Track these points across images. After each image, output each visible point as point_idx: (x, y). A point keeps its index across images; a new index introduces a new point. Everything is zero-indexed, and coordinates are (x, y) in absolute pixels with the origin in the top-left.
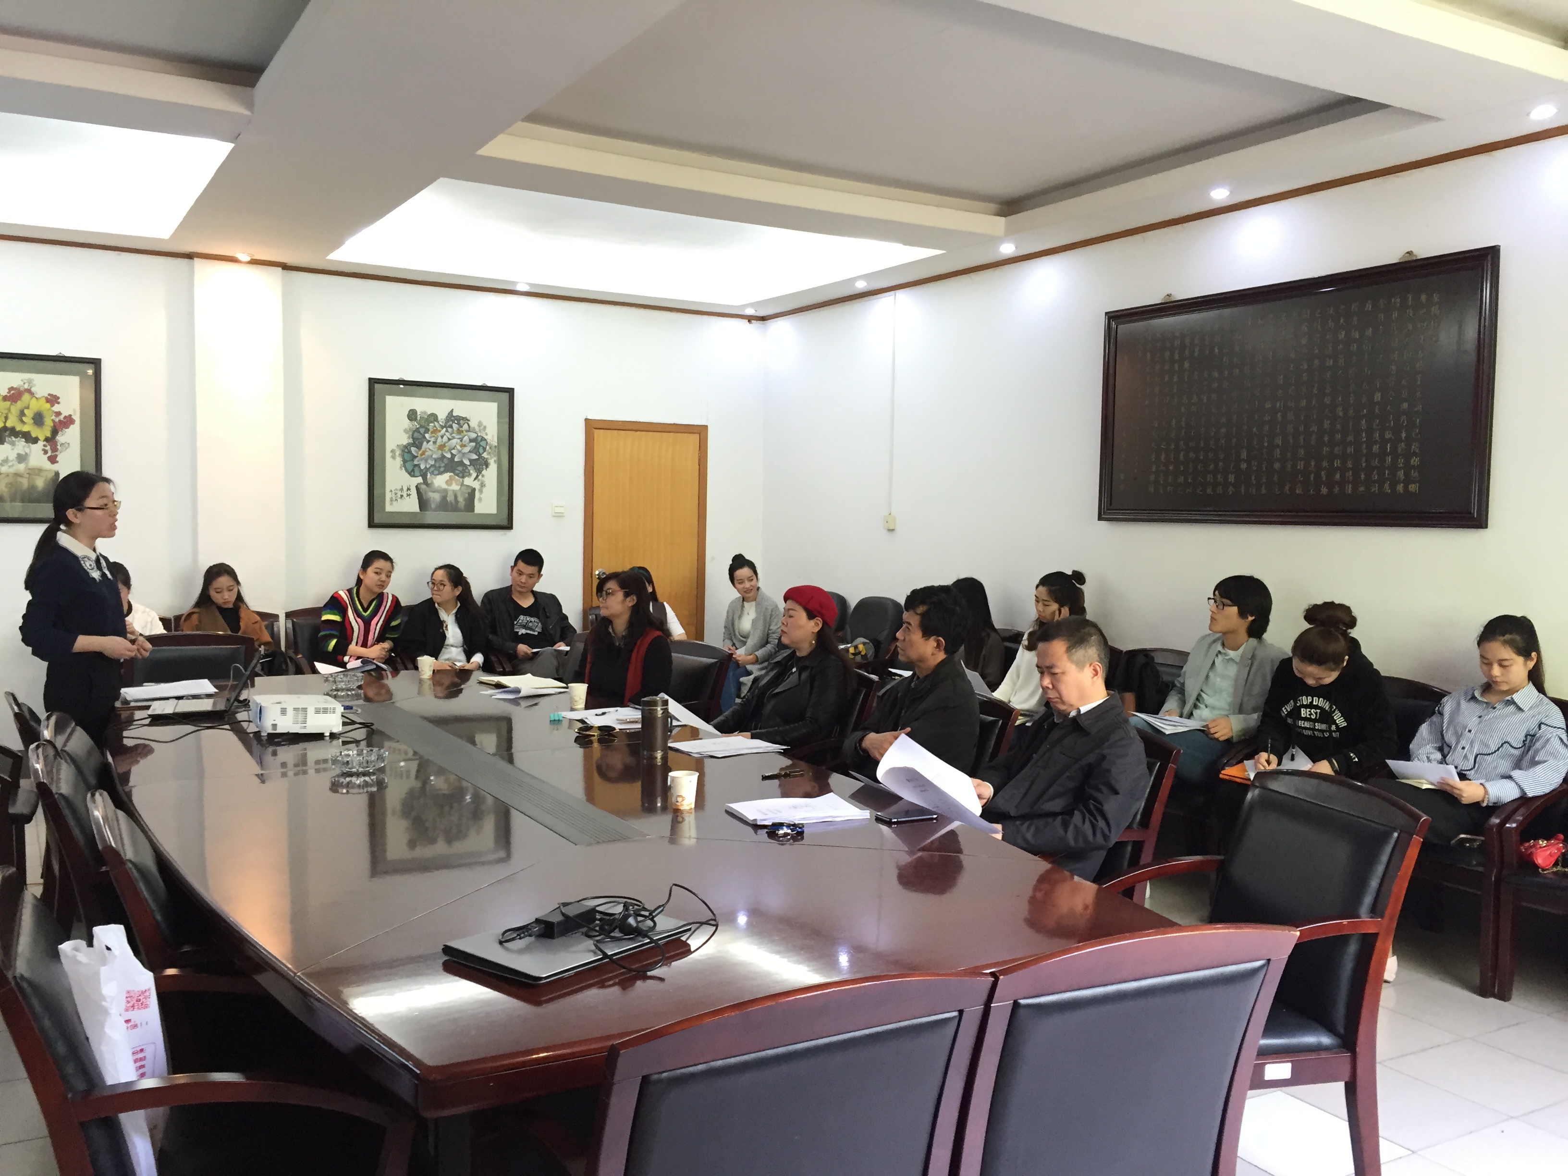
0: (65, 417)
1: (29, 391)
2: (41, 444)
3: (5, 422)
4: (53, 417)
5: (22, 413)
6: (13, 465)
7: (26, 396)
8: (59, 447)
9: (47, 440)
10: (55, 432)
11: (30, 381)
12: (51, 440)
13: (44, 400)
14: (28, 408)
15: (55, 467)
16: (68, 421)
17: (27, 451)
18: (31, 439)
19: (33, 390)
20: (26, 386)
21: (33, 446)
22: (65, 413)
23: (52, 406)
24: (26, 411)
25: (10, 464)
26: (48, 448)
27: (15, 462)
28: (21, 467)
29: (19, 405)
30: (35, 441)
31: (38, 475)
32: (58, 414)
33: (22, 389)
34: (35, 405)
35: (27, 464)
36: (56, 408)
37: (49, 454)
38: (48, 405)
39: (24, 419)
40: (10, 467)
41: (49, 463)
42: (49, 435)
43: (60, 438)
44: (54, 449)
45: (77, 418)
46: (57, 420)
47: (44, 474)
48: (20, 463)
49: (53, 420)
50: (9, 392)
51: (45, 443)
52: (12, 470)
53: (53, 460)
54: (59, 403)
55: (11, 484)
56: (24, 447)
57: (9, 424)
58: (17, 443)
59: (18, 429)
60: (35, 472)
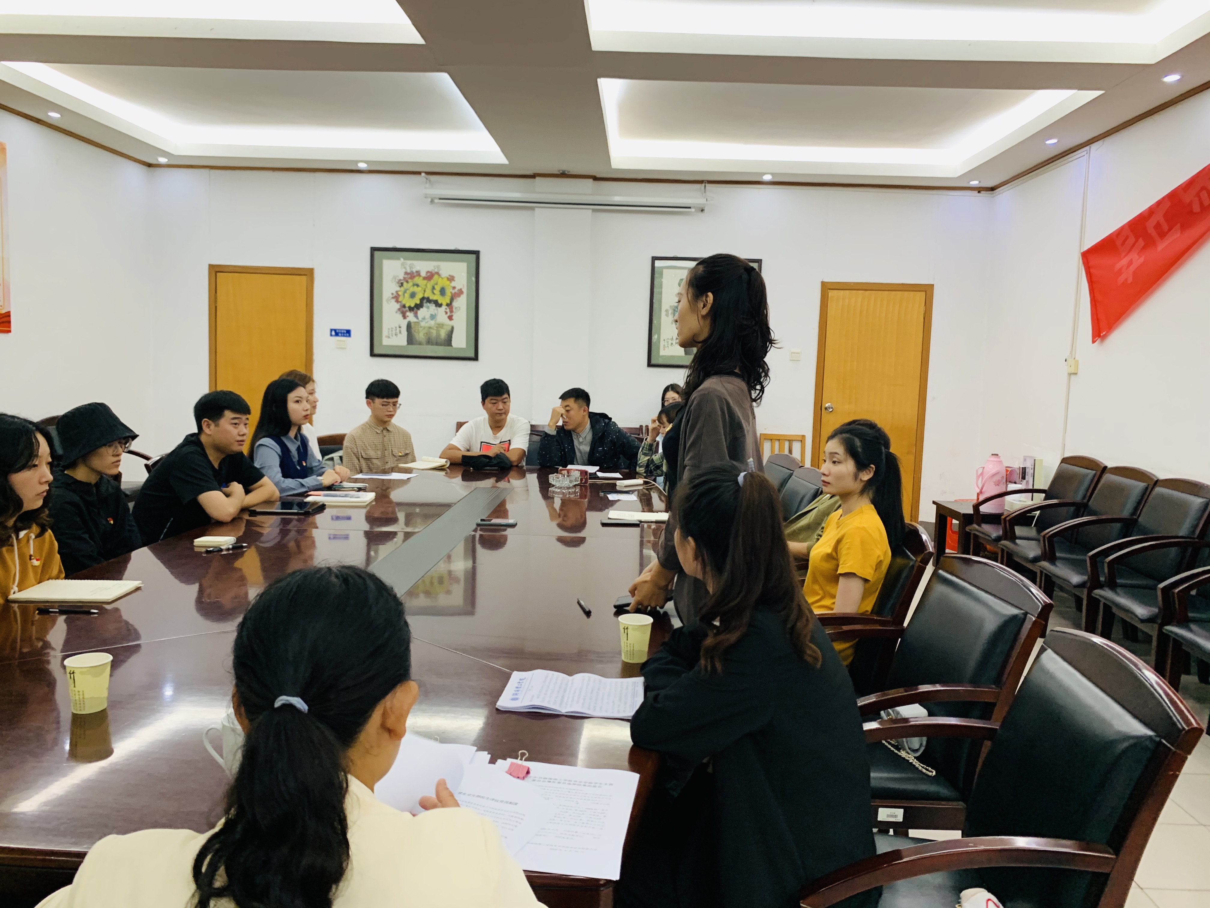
0: (458, 290)
1: (437, 273)
2: (444, 307)
3: (424, 294)
4: (451, 290)
5: (434, 288)
6: (428, 322)
7: (436, 276)
8: (454, 310)
9: (447, 305)
10: (452, 300)
11: (438, 267)
12: (449, 305)
13: (446, 279)
14: (437, 284)
15: (451, 323)
16: (461, 292)
17: (436, 312)
18: (438, 305)
19: (440, 272)
20: (436, 270)
21: (439, 309)
22: (458, 288)
23: (451, 282)
24: (436, 287)
25: (426, 321)
26: (448, 310)
27: (429, 320)
28: (432, 323)
29: (432, 282)
30: (440, 305)
31: (442, 328)
32: (454, 288)
33: (434, 272)
34: (442, 282)
35: (436, 321)
36: (453, 284)
37: (449, 314)
38: (448, 282)
39: (435, 291)
40: (426, 322)
41: (448, 320)
42: (449, 302)
43: (455, 304)
44: (451, 311)
45: (465, 290)
46: (453, 292)
47: (445, 327)
48: (432, 320)
49: (451, 293)
50: (427, 274)
51: (446, 307)
52: (427, 325)
53: (450, 318)
54: (454, 281)
55: (427, 333)
56: (434, 309)
57: (426, 296)
58: (430, 307)
59: (431, 298)
60: (440, 326)
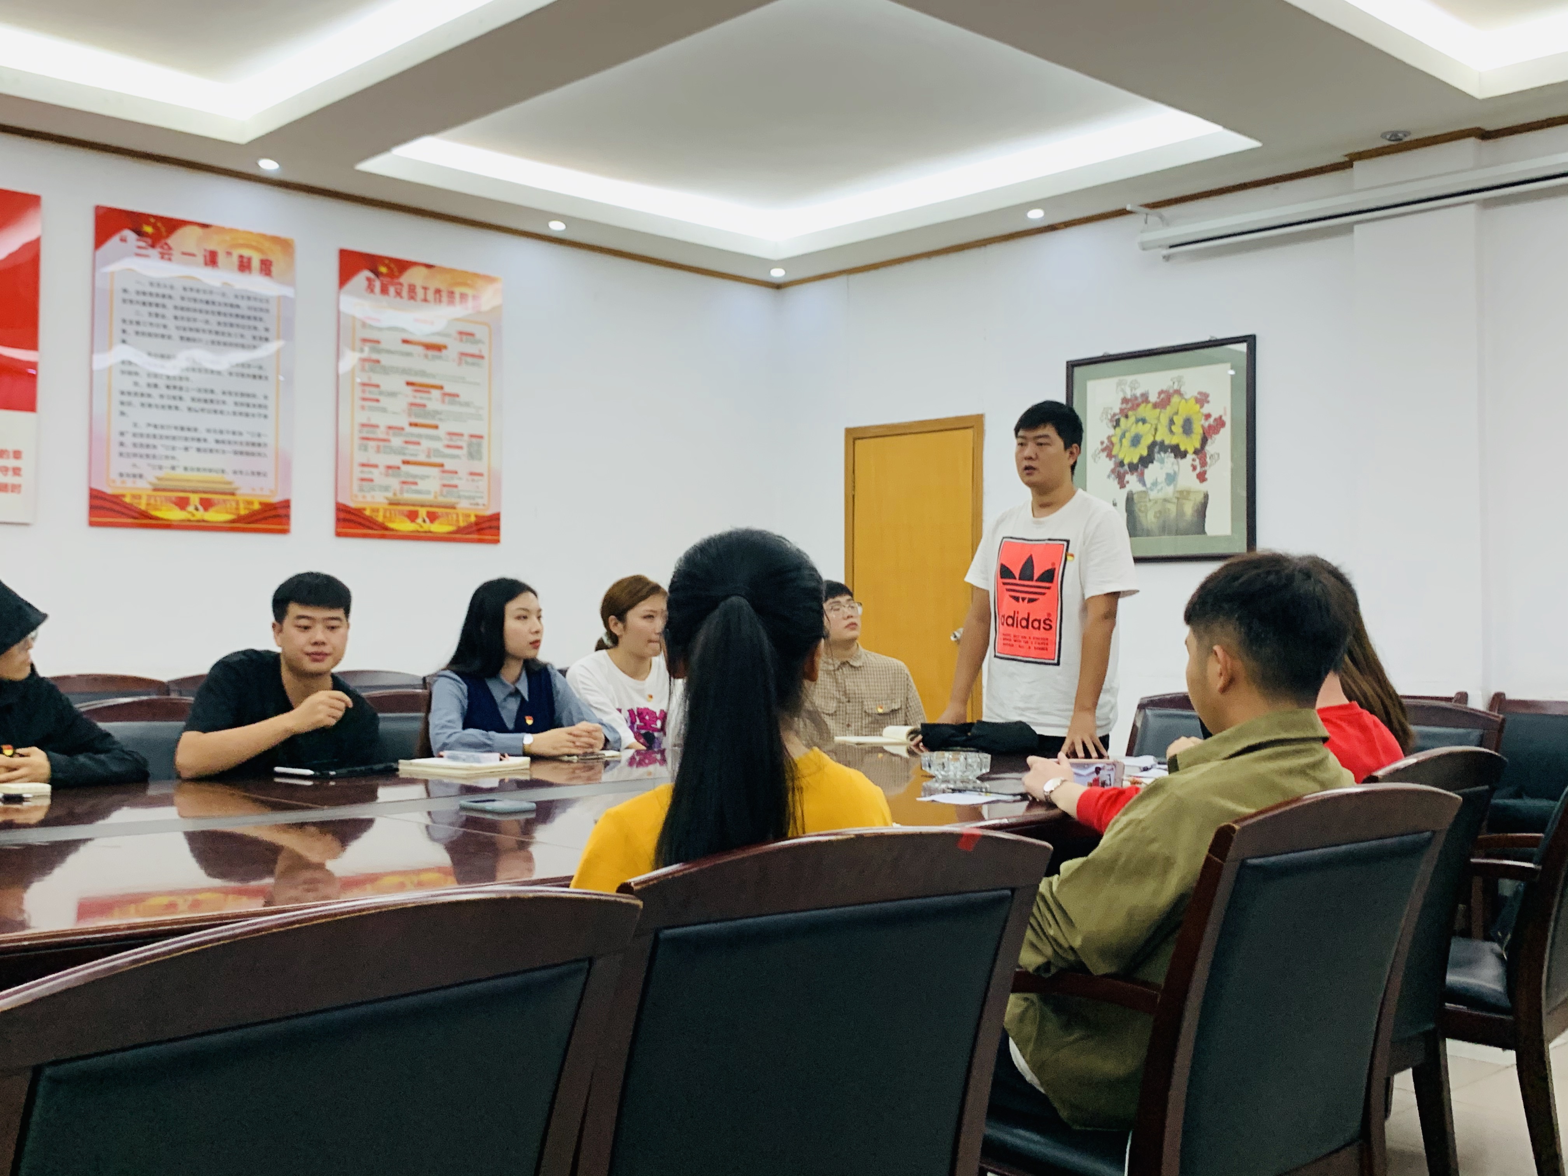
0: (1215, 420)
1: (1178, 392)
2: (1190, 456)
3: (1154, 436)
4: (1203, 422)
5: (1172, 422)
6: (1162, 489)
7: (1175, 399)
8: (1208, 460)
9: (1196, 452)
10: (1204, 441)
11: (1180, 380)
12: (1199, 452)
13: (1193, 401)
14: (1177, 413)
15: (1203, 487)
16: (1220, 423)
17: (1176, 468)
18: (1179, 453)
19: (1183, 390)
20: (1176, 387)
21: (1182, 462)
22: (1215, 415)
23: (1202, 406)
24: (1175, 419)
25: (1159, 487)
26: (1197, 463)
27: (1164, 485)
28: (1169, 491)
29: (1169, 410)
30: (1184, 455)
31: (1186, 498)
32: (1208, 416)
33: (1171, 391)
34: (1184, 408)
35: (1175, 486)
36: (1206, 409)
37: (1198, 470)
38: (1198, 406)
39: (1173, 428)
40: (1158, 491)
41: (1197, 481)
42: (1198, 446)
43: (1210, 448)
44: (1204, 464)
45: (1227, 419)
46: (1206, 424)
47: (1192, 497)
48: (1169, 485)
49: (1203, 427)
50: (1159, 397)
51: (1194, 456)
52: (1161, 495)
53: (1202, 477)
54: (1208, 402)
55: (1160, 512)
56: (1173, 464)
57: (1158, 438)
58: (1166, 460)
59: (1167, 442)
60: (1183, 495)
